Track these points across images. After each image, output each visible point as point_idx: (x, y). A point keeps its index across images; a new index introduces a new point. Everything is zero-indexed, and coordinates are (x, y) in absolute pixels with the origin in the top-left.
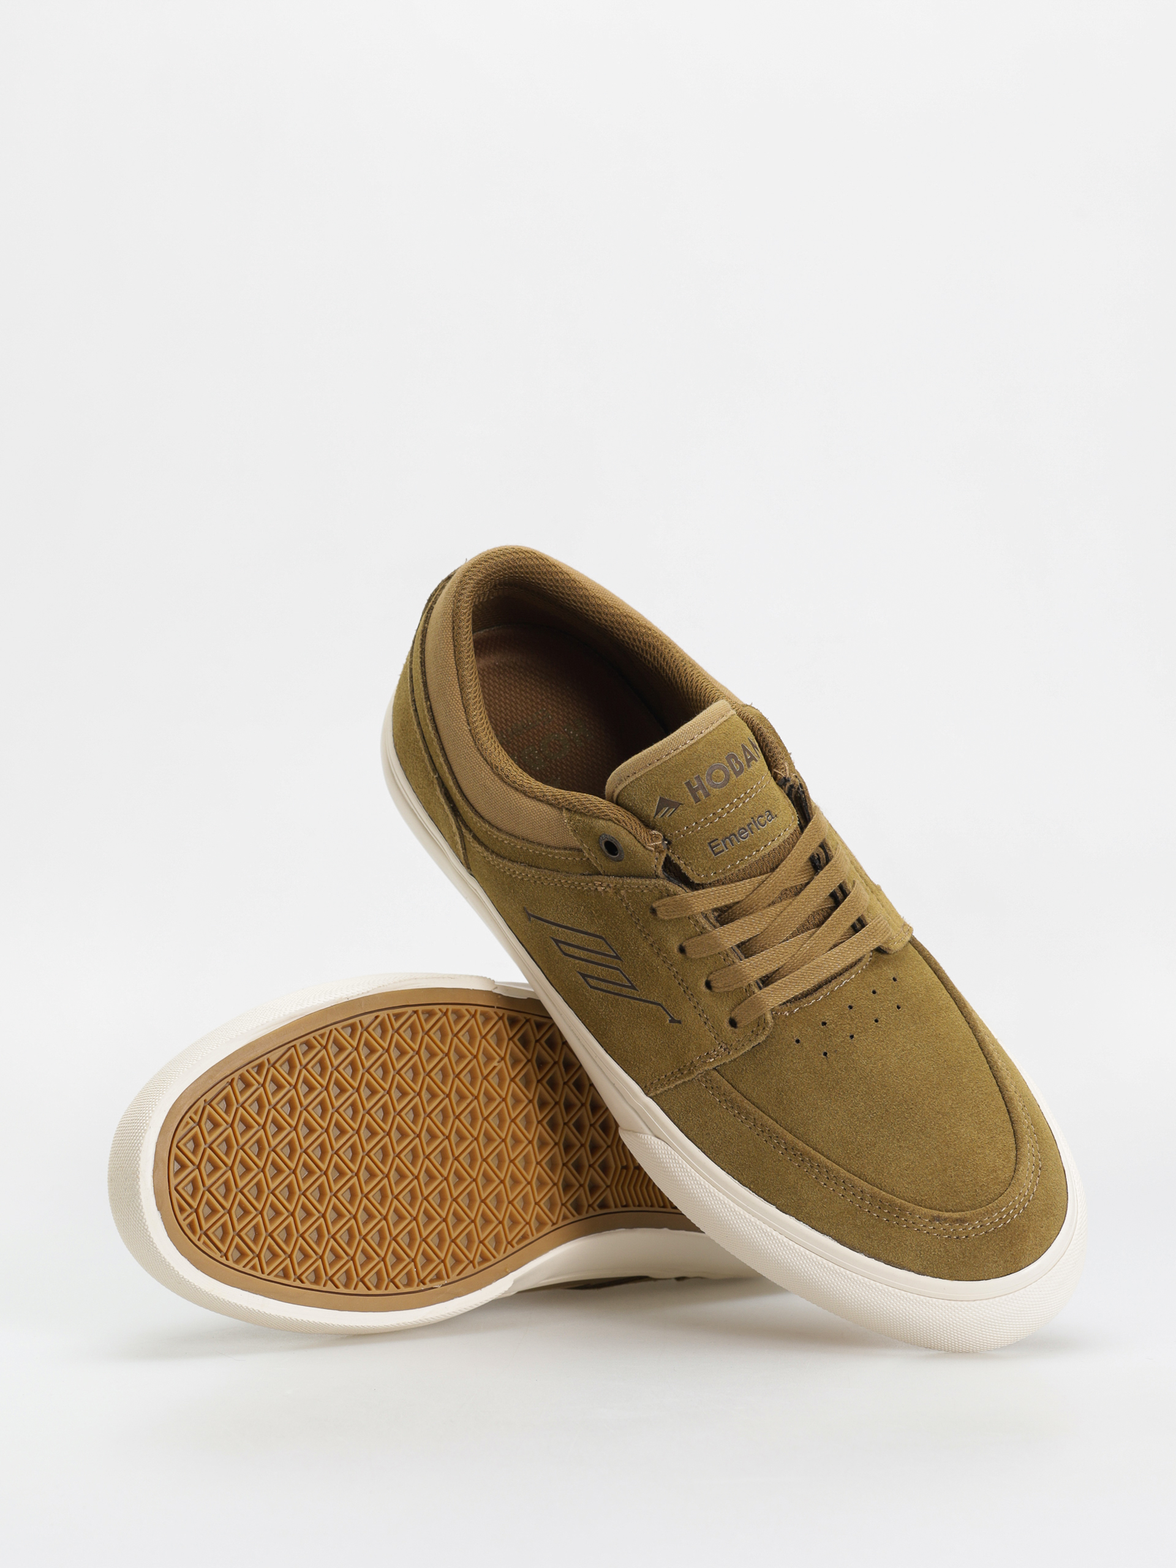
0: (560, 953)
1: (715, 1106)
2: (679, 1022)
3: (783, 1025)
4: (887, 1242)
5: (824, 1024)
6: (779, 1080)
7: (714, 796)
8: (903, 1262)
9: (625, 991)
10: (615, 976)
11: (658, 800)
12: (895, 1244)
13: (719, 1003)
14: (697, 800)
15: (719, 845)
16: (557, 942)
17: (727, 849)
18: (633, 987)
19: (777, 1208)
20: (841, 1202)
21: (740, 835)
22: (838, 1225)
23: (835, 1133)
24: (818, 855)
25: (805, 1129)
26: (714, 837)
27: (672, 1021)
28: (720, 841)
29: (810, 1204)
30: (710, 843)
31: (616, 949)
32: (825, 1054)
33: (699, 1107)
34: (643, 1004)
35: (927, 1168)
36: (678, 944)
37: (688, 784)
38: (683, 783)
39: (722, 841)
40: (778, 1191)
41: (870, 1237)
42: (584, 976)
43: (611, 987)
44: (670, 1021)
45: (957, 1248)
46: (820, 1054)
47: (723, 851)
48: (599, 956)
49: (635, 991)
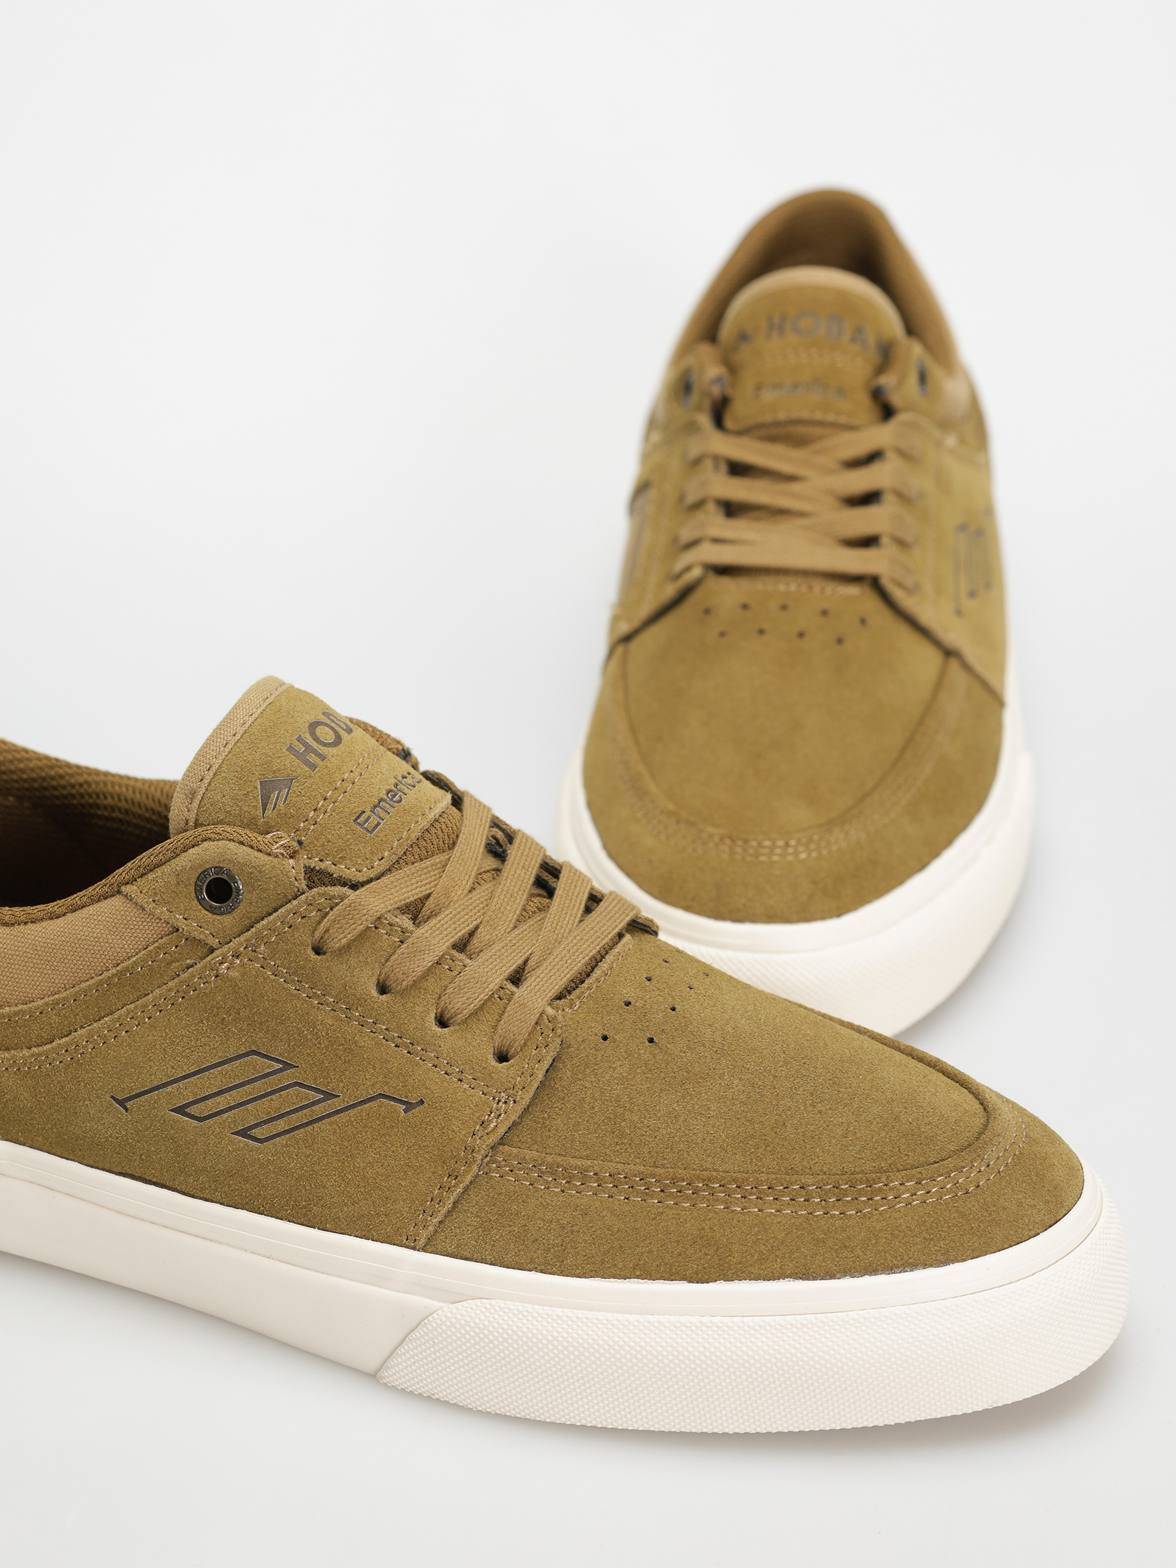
0: (194, 1122)
1: (527, 1196)
2: (422, 1102)
3: (574, 1023)
4: (874, 1242)
5: (628, 1004)
6: (604, 1103)
7: (332, 756)
8: (910, 1258)
9: (319, 1110)
10: (293, 1097)
11: (259, 787)
12: (886, 1238)
13: (469, 1036)
14: (313, 766)
15: (369, 817)
16: (180, 1110)
17: (383, 820)
18: (329, 1096)
19: (690, 1282)
20: (779, 1220)
21: (391, 800)
22: (793, 1254)
23: (721, 1136)
24: (492, 836)
25: (674, 1153)
26: (360, 810)
27: (409, 1106)
28: (368, 813)
29: (736, 1247)
30: (355, 821)
31: (281, 1055)
32: (651, 1041)
33: (504, 1211)
34: (352, 1112)
35: (872, 1123)
36: (374, 979)
37: (290, 749)
38: (284, 750)
39: (371, 811)
40: (680, 1255)
41: (846, 1247)
42: (243, 1133)
43: (295, 1119)
44: (406, 1111)
45: (974, 1206)
46: (645, 1043)
47: (379, 824)
48: (258, 1084)
49: (335, 1100)
